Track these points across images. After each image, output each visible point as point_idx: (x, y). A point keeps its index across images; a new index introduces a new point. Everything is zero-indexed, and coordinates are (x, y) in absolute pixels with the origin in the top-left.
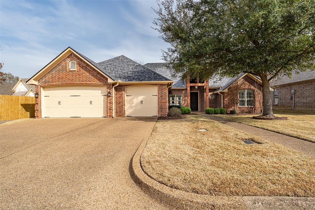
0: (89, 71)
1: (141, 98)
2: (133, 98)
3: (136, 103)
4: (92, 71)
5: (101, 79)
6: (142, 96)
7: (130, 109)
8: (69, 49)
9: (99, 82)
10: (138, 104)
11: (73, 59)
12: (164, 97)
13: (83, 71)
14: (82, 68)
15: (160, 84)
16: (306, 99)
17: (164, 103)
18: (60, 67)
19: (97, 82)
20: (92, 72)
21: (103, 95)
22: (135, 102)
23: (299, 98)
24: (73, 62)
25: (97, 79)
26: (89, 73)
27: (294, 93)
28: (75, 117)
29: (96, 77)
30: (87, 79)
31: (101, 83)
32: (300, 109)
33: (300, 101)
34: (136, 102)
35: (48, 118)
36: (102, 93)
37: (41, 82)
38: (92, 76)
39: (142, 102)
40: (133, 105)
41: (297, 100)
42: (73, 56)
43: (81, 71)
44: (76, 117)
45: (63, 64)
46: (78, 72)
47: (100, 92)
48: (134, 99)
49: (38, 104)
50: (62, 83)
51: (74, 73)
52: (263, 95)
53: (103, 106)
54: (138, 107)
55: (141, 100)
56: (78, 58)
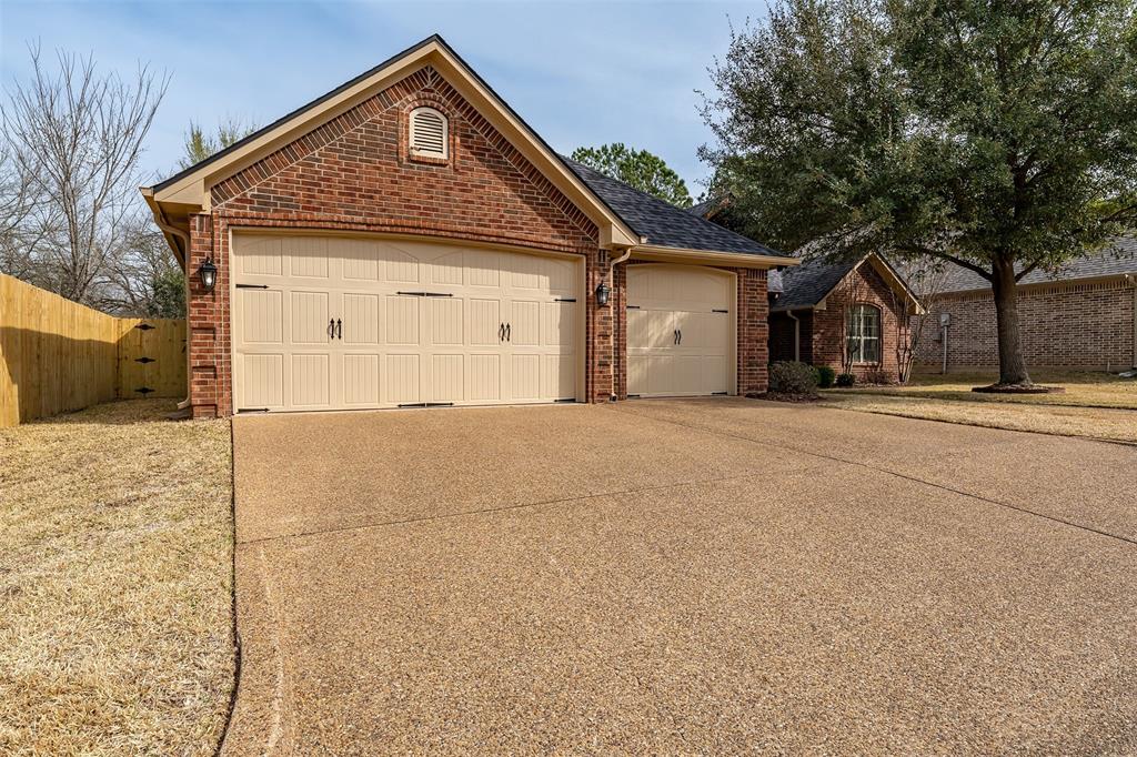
0: (511, 179)
1: (673, 319)
2: (648, 318)
3: (659, 338)
4: (526, 177)
5: (565, 222)
6: (679, 313)
7: (637, 365)
8: (434, 46)
9: (556, 234)
10: (663, 345)
11: (429, 103)
12: (758, 317)
13: (479, 173)
14: (480, 153)
15: (747, 269)
16: (983, 343)
17: (757, 341)
18: (358, 131)
19: (546, 234)
20: (527, 182)
21: (559, 298)
22: (653, 334)
23: (961, 338)
24: (427, 115)
25: (549, 221)
26: (514, 188)
27: (948, 324)
28: (423, 405)
29: (543, 210)
30: (502, 216)
31: (561, 241)
32: (963, 369)
33: (965, 347)
34: (655, 338)
35: (262, 414)
36: (553, 290)
37: (231, 200)
38: (528, 201)
39: (677, 334)
40: (645, 349)
41: (956, 344)
42: (429, 84)
43: (472, 170)
44: (429, 405)
45: (377, 117)
46: (456, 170)
47: (545, 280)
48: (650, 325)
49: (211, 329)
50: (374, 220)
51: (435, 176)
52: (999, 327)
53: (556, 349)
54: (663, 359)
55: (677, 327)
56: (460, 103)
